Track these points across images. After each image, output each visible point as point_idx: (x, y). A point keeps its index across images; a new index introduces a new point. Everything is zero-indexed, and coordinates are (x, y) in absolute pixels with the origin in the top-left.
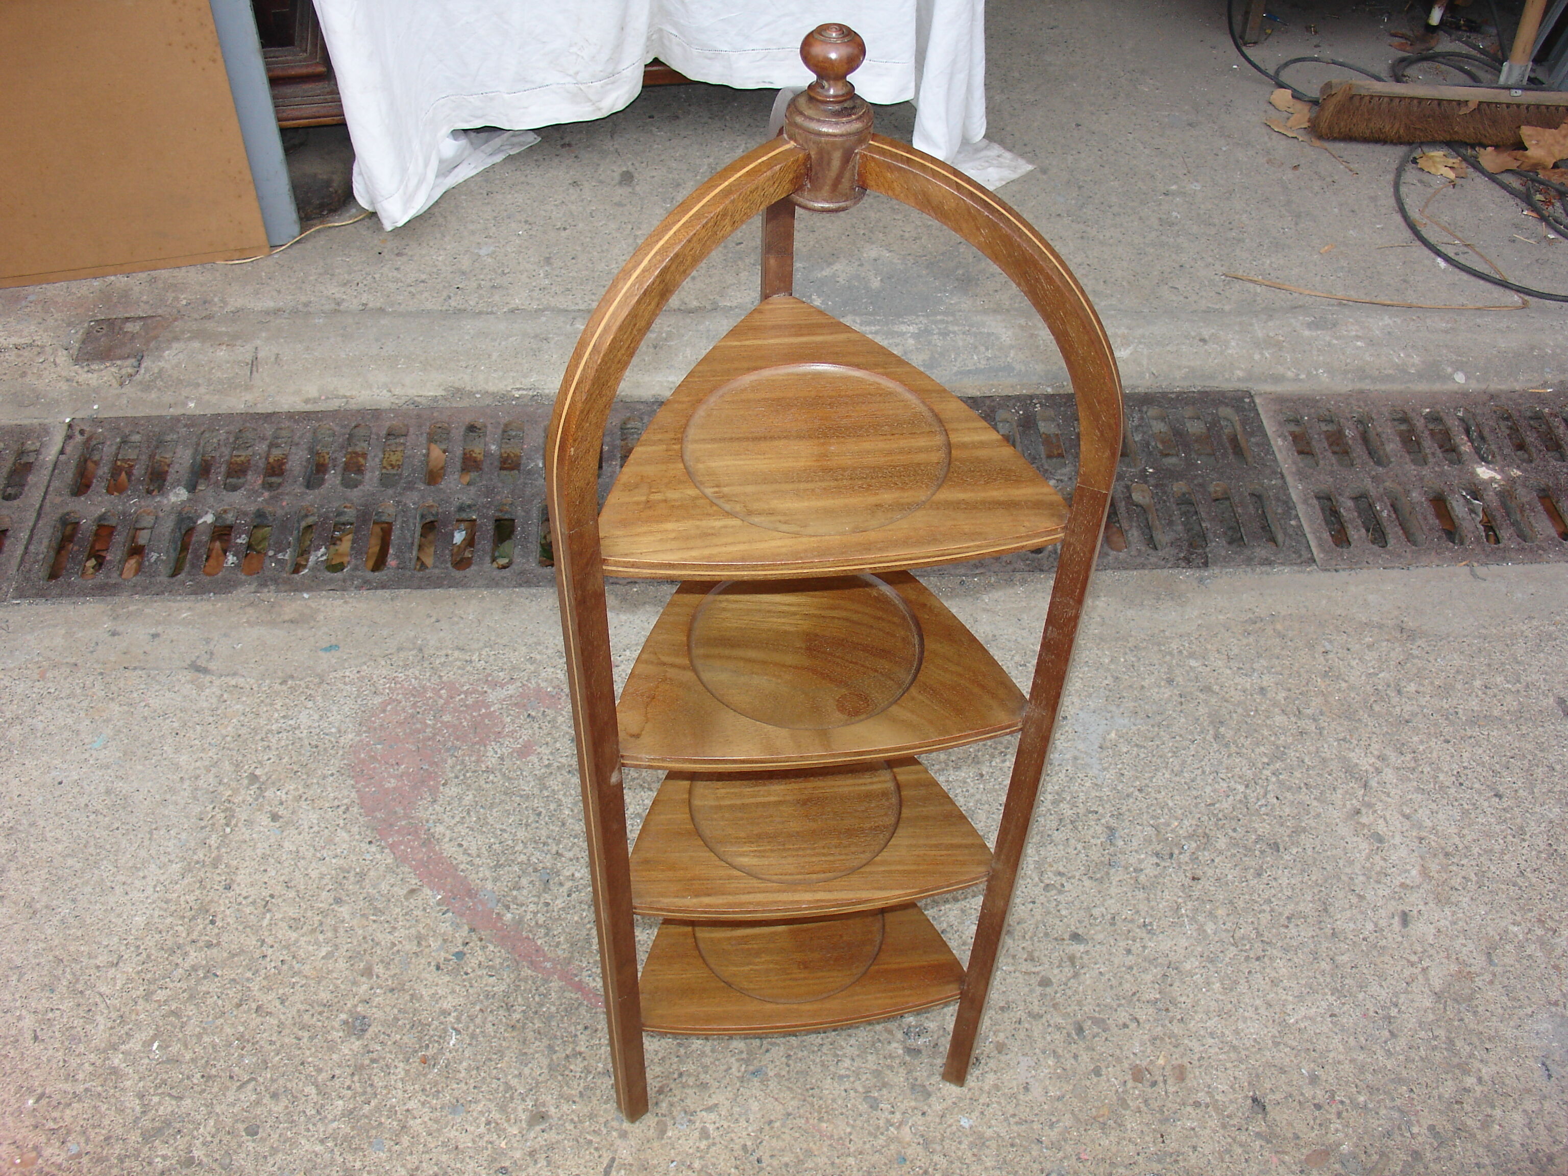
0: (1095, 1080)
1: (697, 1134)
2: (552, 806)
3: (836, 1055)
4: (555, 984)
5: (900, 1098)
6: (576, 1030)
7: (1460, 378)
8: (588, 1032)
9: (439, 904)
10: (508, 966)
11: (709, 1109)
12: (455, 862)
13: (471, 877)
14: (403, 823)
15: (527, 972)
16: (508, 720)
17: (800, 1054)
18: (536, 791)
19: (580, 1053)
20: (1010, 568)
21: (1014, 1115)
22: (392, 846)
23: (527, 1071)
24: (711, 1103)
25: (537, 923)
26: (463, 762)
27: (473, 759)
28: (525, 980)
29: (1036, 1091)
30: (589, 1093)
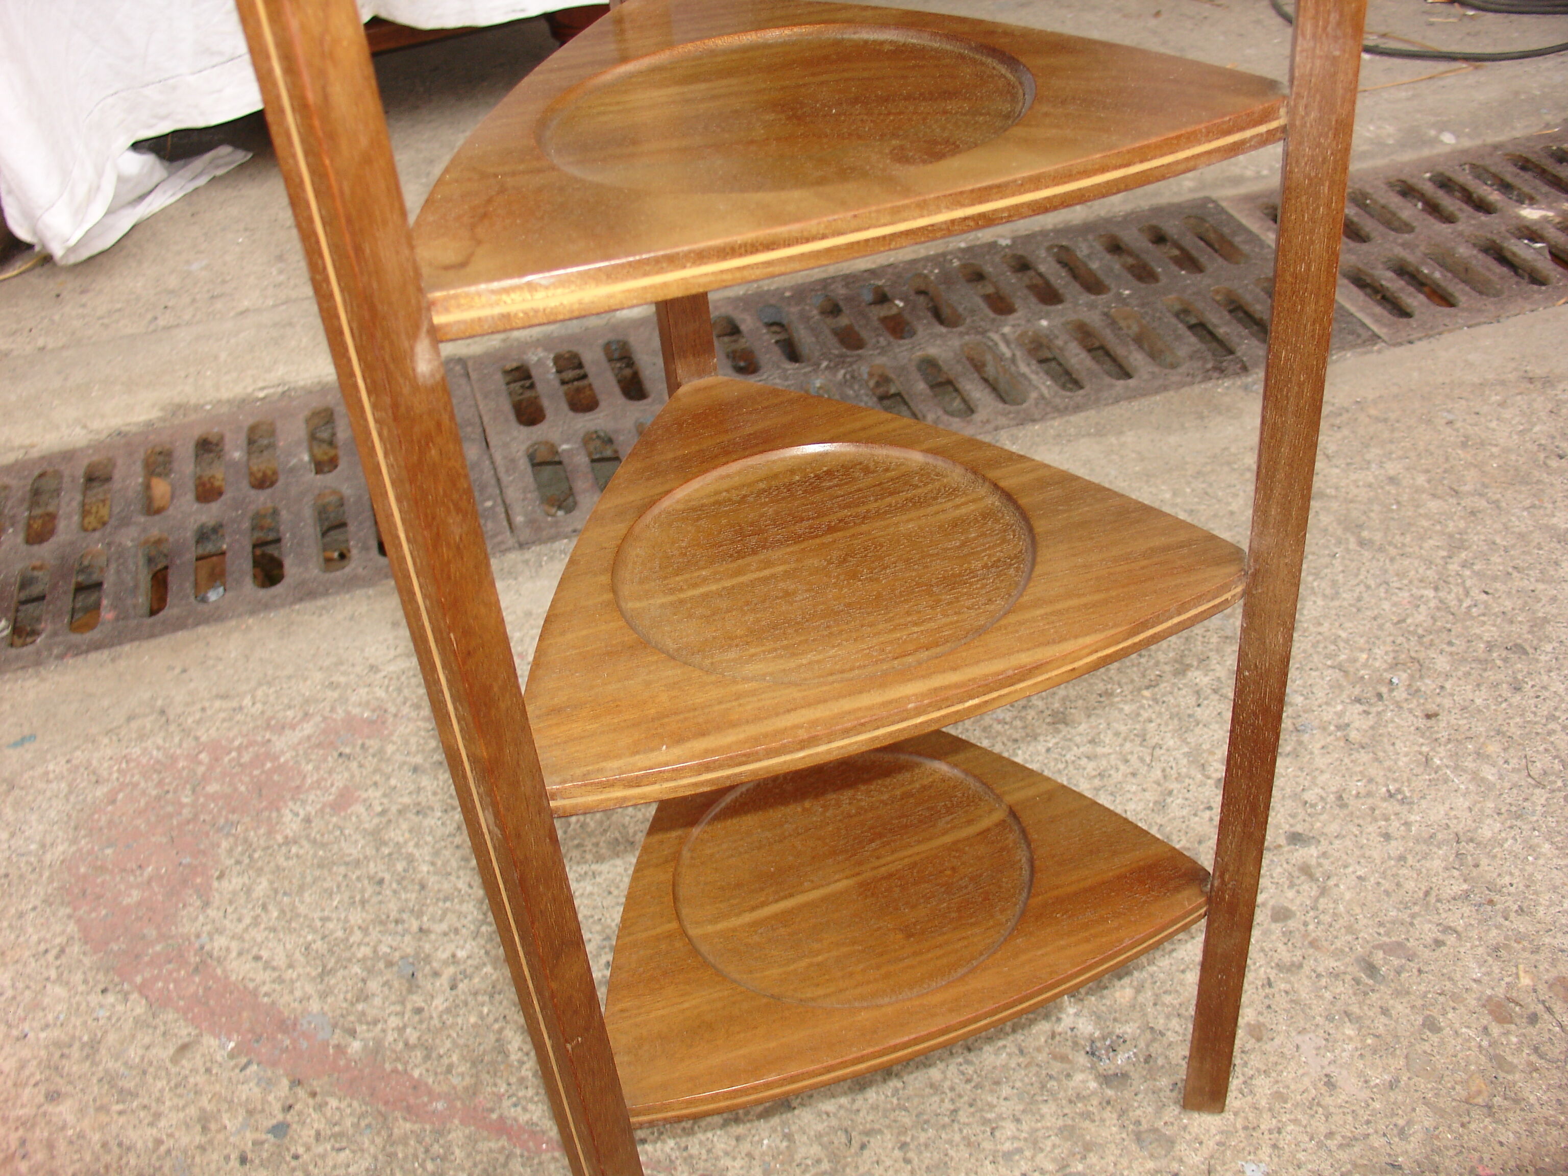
0: (1435, 1039)
2: (400, 867)
3: (986, 1122)
4: (458, 1134)
5: (1125, 1162)
7: (1448, 138)
9: (232, 1055)
10: (369, 1126)
12: (251, 986)
13: (282, 1001)
14: (158, 948)
15: (403, 1127)
16: (310, 767)
17: (923, 1137)
18: (370, 851)
20: (989, 427)
21: (1330, 1135)
22: (141, 989)
25: (406, 1044)
26: (246, 840)
27: (262, 831)
28: (404, 1141)
29: (1349, 1085)
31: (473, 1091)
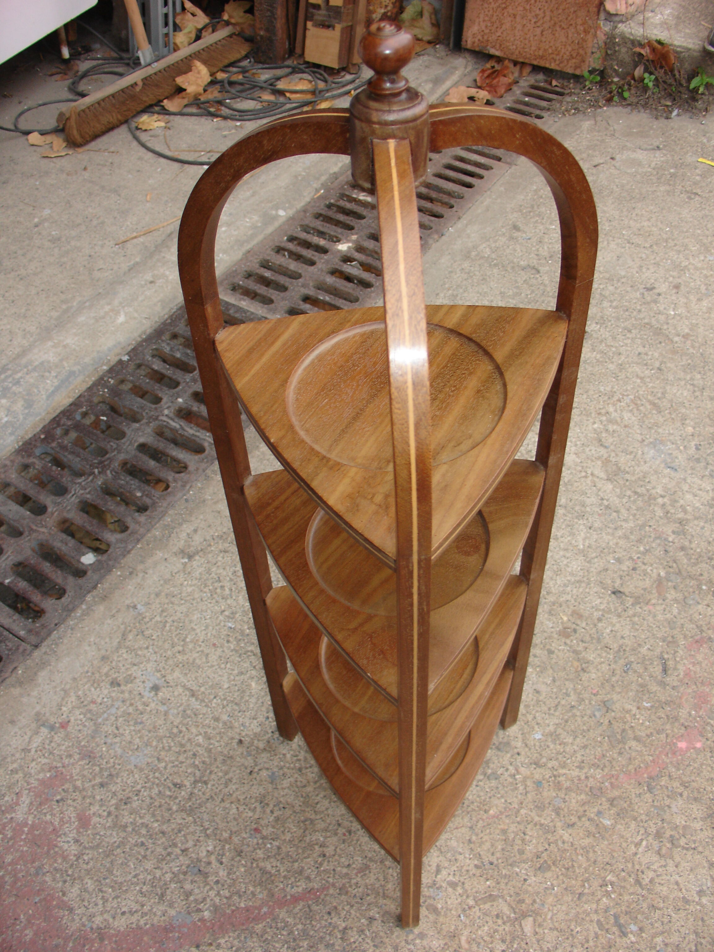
0: (554, 656)
1: (450, 890)
2: (144, 831)
5: (501, 760)
6: (326, 920)
7: (282, 213)
8: (333, 914)
10: (245, 937)
11: (438, 871)
12: (134, 926)
13: (155, 921)
14: (71, 945)
15: (259, 928)
16: (49, 817)
18: (123, 834)
19: (345, 928)
21: (549, 709)
24: (434, 868)
25: (226, 898)
26: (56, 869)
27: (60, 861)
28: (265, 932)
29: (543, 688)
30: (378, 940)
31: (271, 895)
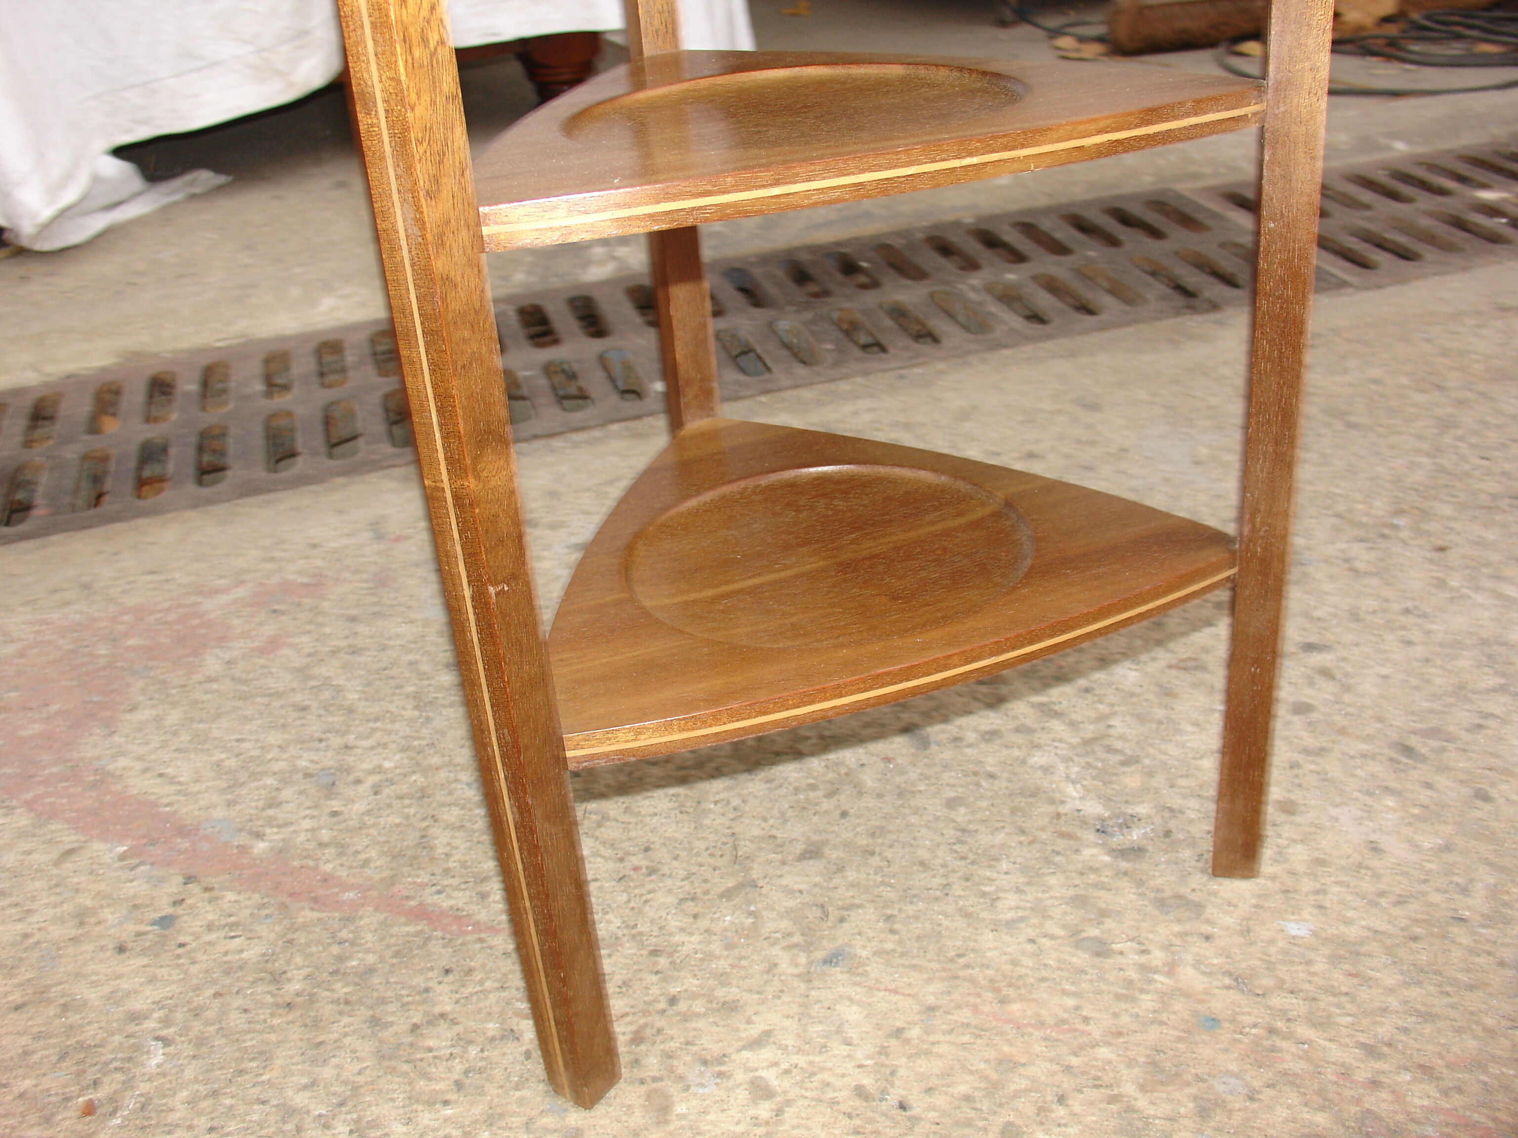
0: (1489, 807)
1: (742, 1094)
2: (327, 696)
3: (984, 894)
4: (369, 919)
5: (1147, 926)
6: (428, 979)
7: (1401, 146)
8: (451, 978)
9: (123, 857)
10: (268, 915)
11: (756, 1044)
12: (150, 798)
13: (185, 810)
14: (53, 770)
15: (307, 915)
16: (239, 621)
17: (910, 909)
18: (297, 684)
19: (442, 1015)
21: (1381, 894)
23: (327, 1073)
24: (754, 1031)
25: (319, 843)
26: (162, 681)
27: (182, 673)
28: (305, 927)
29: (1397, 849)
30: (474, 1079)
31: (391, 881)
